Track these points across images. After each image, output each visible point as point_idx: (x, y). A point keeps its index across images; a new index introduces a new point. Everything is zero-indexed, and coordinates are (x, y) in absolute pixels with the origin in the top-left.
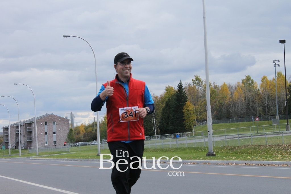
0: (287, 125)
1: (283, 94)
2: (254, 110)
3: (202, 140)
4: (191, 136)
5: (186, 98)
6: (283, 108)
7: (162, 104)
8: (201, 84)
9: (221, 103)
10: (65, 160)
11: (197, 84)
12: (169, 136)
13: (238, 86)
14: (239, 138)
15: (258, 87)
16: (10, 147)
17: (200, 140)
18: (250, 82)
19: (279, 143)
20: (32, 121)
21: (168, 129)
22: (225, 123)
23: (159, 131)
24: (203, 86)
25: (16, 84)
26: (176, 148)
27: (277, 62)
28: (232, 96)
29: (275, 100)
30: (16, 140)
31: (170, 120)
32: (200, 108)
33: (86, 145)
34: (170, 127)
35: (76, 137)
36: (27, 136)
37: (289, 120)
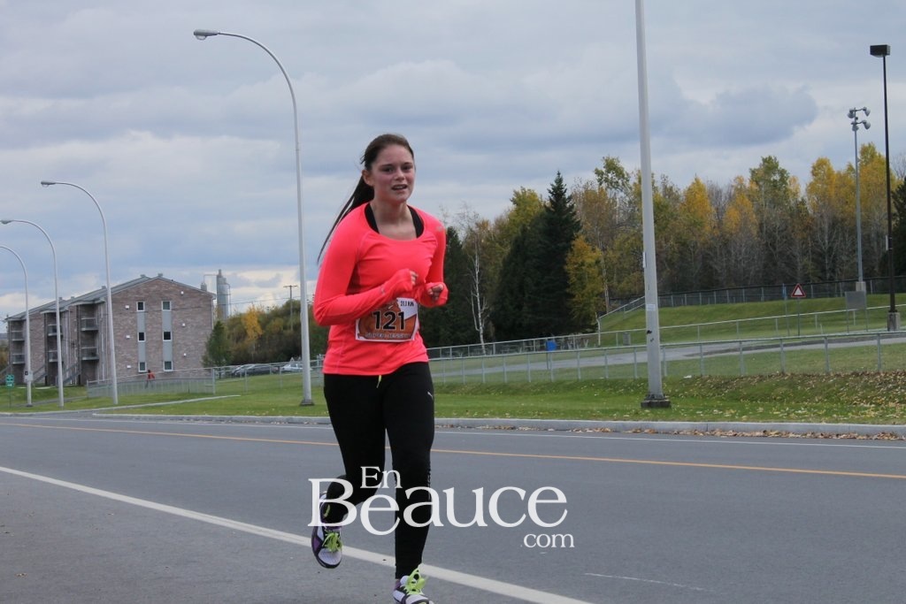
0: (890, 311)
1: (880, 214)
2: (787, 265)
3: (628, 359)
4: (590, 345)
5: (577, 226)
6: (877, 258)
7: (501, 244)
8: (623, 184)
9: (684, 244)
10: (204, 419)
11: (612, 184)
12: (524, 344)
13: (740, 190)
14: (744, 352)
15: (802, 193)
16: (29, 378)
17: (620, 359)
18: (777, 177)
19: (865, 368)
20: (98, 299)
21: (520, 325)
22: (698, 304)
23: (492, 330)
24: (631, 188)
25: (49, 184)
26: (548, 384)
27: (861, 115)
28: (720, 223)
29: (853, 232)
30: (47, 356)
31: (527, 296)
32: (619, 258)
33: (267, 372)
34: (526, 317)
35: (233, 347)
36: (83, 345)
37: (897, 295)
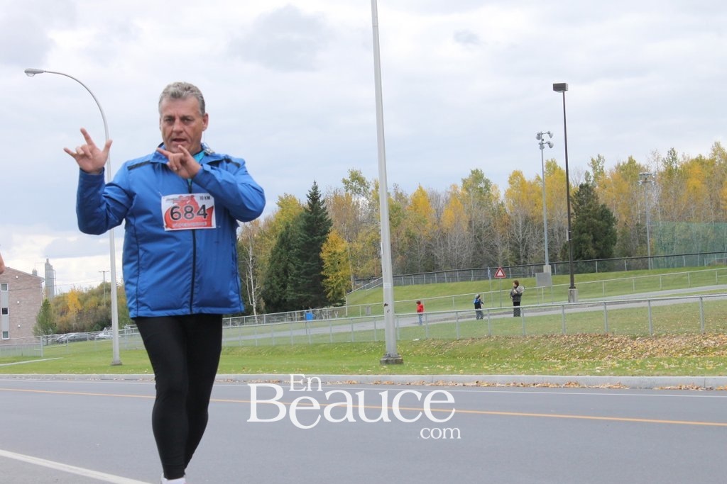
0: (570, 288)
1: (561, 215)
2: (491, 252)
3: (370, 326)
4: (340, 316)
5: (329, 223)
6: (559, 248)
7: (269, 238)
8: (364, 190)
9: (412, 237)
11: (357, 191)
12: (288, 315)
13: (454, 195)
14: (459, 320)
15: (502, 197)
17: (363, 327)
18: (482, 185)
19: (554, 332)
21: (285, 300)
22: (423, 284)
23: (263, 305)
24: (370, 194)
26: (307, 346)
27: (546, 138)
28: (439, 220)
29: (540, 227)
31: (290, 277)
32: (362, 248)
33: (85, 339)
34: (290, 294)
35: (58, 319)
37: (575, 276)
